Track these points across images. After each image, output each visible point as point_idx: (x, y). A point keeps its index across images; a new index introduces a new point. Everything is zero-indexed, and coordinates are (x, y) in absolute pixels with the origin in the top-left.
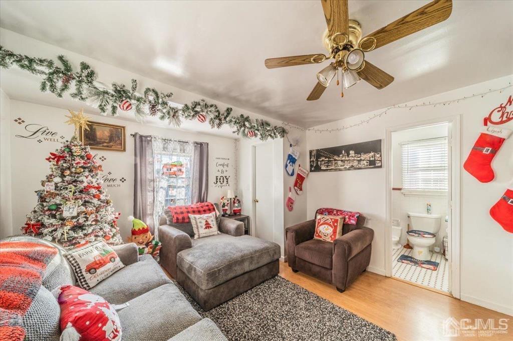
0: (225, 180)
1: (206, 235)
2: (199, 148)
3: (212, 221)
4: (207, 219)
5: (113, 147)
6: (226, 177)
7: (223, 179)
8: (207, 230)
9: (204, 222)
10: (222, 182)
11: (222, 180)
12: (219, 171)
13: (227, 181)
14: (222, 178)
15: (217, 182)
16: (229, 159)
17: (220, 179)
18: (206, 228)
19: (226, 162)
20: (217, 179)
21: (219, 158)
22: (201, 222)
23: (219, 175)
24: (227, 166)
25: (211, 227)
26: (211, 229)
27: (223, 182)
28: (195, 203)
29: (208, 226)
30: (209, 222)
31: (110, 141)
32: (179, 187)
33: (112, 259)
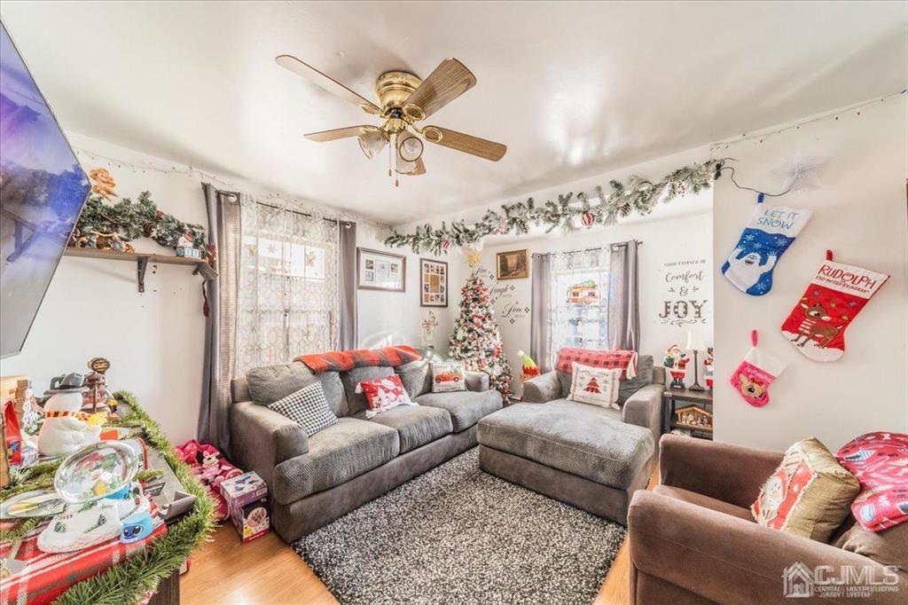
0: (692, 310)
1: (584, 401)
2: (623, 253)
3: (606, 382)
4: (597, 376)
5: (520, 275)
6: (693, 302)
7: (686, 307)
8: (588, 393)
9: (588, 380)
10: (681, 314)
11: (681, 310)
12: (672, 290)
13: (699, 313)
14: (681, 305)
15: (667, 313)
16: (704, 261)
17: (676, 307)
18: (588, 389)
19: (694, 269)
20: (667, 307)
21: (675, 264)
22: (582, 378)
23: (674, 298)
24: (699, 277)
25: (597, 391)
26: (595, 394)
27: (686, 313)
28: (614, 349)
29: (593, 387)
30: (598, 383)
31: (518, 268)
32: (590, 321)
33: (456, 379)
